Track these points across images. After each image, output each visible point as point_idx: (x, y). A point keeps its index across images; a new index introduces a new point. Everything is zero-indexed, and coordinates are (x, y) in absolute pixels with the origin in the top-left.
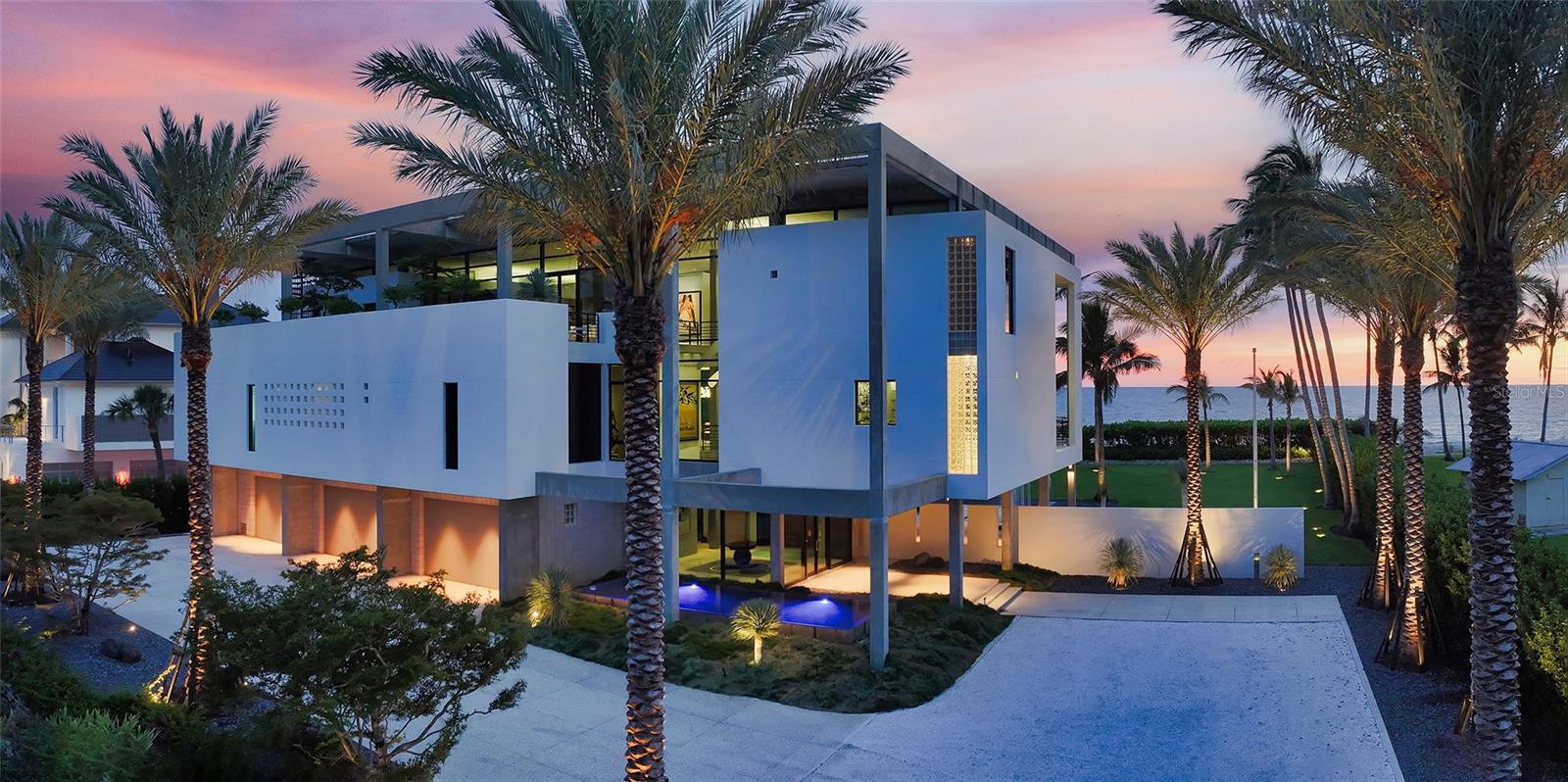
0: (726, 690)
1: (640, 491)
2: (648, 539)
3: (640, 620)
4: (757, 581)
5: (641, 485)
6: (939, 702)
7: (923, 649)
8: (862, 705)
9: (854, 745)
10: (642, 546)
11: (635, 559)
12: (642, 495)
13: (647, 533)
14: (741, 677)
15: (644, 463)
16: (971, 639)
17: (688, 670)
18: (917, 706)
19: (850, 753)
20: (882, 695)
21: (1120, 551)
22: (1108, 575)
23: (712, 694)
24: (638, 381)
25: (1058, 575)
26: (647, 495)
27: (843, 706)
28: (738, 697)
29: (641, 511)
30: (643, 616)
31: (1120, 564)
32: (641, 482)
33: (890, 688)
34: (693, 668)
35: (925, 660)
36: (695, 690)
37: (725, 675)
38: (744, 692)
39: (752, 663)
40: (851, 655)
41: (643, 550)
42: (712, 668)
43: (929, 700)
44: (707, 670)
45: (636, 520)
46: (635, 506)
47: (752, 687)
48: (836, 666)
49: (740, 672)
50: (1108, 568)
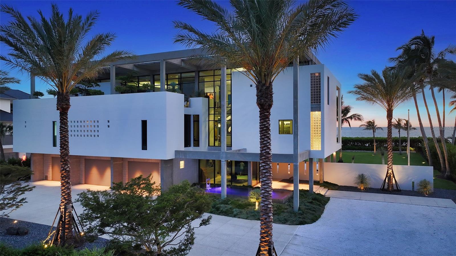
0: (248, 218)
1: (266, 149)
2: (268, 165)
3: (267, 191)
4: (243, 185)
5: (266, 147)
6: (318, 222)
7: (308, 206)
8: (295, 223)
9: (298, 234)
10: (267, 167)
11: (264, 171)
12: (267, 150)
13: (268, 163)
14: (253, 214)
15: (267, 140)
16: (320, 204)
17: (235, 213)
18: (312, 223)
19: (297, 237)
20: (301, 220)
21: (362, 179)
22: (358, 186)
23: (245, 220)
24: (266, 114)
25: (338, 185)
26: (268, 150)
27: (289, 223)
28: (253, 221)
29: (267, 156)
30: (267, 189)
31: (362, 182)
32: (267, 146)
33: (302, 217)
34: (237, 212)
35: (310, 209)
36: (239, 219)
37: (247, 214)
38: (255, 219)
39: (255, 210)
40: (286, 207)
41: (267, 168)
42: (242, 212)
43: (315, 222)
44: (241, 212)
45: (265, 158)
46: (265, 154)
47: (257, 217)
48: (282, 210)
49: (252, 213)
50: (358, 183)
